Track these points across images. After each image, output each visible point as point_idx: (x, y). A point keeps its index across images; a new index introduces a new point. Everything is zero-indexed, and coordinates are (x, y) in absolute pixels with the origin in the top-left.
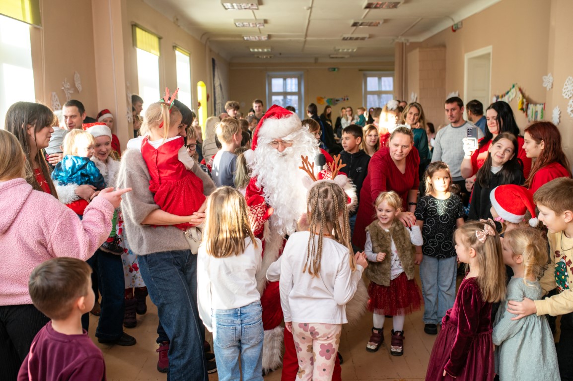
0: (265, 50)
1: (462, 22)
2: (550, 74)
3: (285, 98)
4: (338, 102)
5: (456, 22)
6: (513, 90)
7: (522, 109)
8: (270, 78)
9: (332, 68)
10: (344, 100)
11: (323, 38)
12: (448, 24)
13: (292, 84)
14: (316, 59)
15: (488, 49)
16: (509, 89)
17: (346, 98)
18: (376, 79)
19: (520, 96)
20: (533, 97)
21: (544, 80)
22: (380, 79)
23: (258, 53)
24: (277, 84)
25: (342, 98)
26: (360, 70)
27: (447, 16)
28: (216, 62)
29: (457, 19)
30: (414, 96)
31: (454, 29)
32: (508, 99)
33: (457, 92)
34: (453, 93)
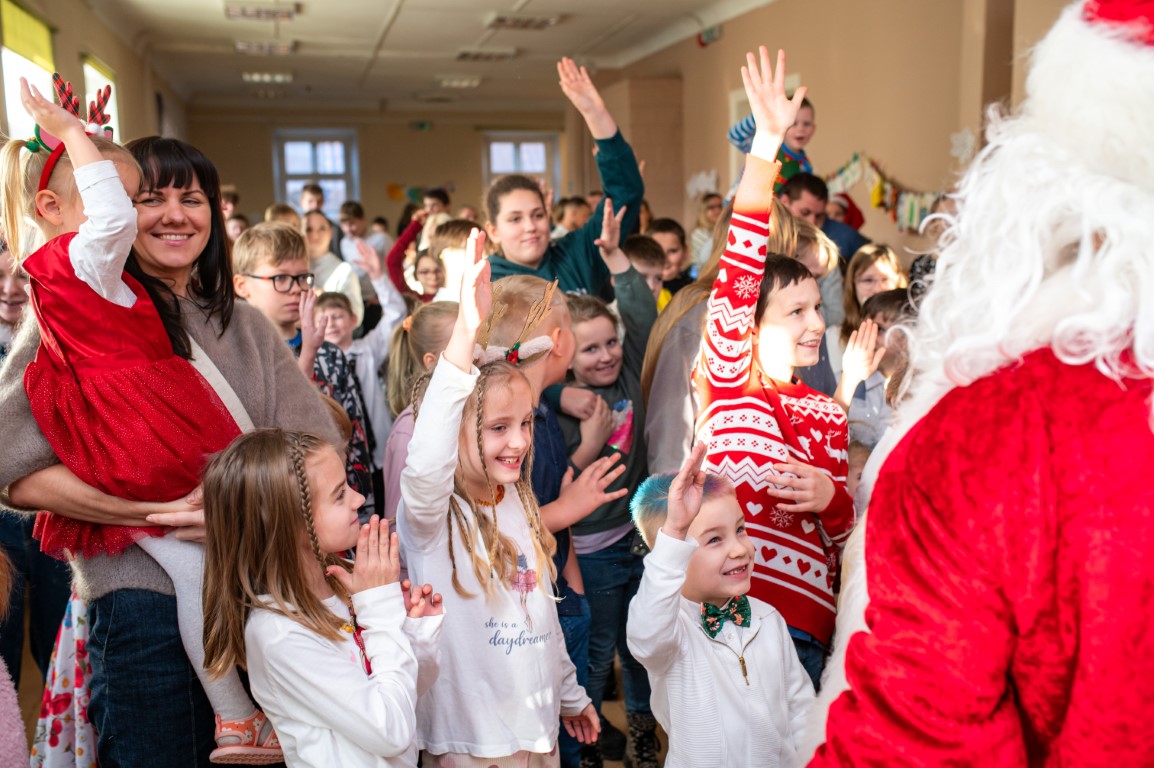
0: (279, 78)
1: (721, 28)
2: (966, 130)
5: (708, 25)
6: (855, 166)
7: (882, 204)
8: (282, 142)
9: (418, 124)
11: (415, 55)
12: (690, 30)
13: (332, 157)
14: (384, 103)
16: (842, 163)
18: (509, 147)
19: (876, 178)
20: (912, 180)
21: (953, 142)
22: (517, 146)
23: (261, 85)
24: (298, 156)
26: (479, 128)
27: (688, 14)
28: (167, 103)
29: (711, 19)
31: (702, 41)
32: (844, 183)
33: (713, 174)
34: (702, 174)
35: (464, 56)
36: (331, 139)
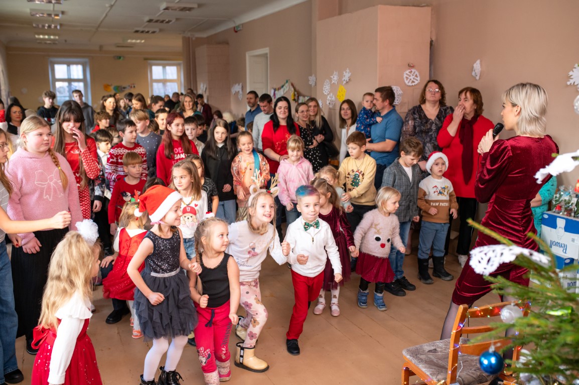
0: (52, 37)
1: (243, 24)
2: (313, 75)
3: (70, 85)
4: (125, 89)
5: (237, 25)
6: (286, 85)
7: (294, 100)
8: (53, 64)
9: (118, 57)
10: (131, 87)
11: (115, 30)
12: (231, 25)
13: (77, 71)
14: (101, 47)
15: (266, 50)
16: (283, 84)
17: (133, 86)
18: (160, 68)
19: (293, 89)
20: (302, 91)
21: (310, 79)
22: (164, 67)
23: (44, 40)
24: (60, 70)
25: (129, 86)
26: (146, 59)
27: (229, 18)
29: (238, 22)
30: (203, 86)
31: (236, 30)
32: (284, 91)
33: (241, 84)
34: (237, 85)
35: (137, 31)
36: (77, 63)
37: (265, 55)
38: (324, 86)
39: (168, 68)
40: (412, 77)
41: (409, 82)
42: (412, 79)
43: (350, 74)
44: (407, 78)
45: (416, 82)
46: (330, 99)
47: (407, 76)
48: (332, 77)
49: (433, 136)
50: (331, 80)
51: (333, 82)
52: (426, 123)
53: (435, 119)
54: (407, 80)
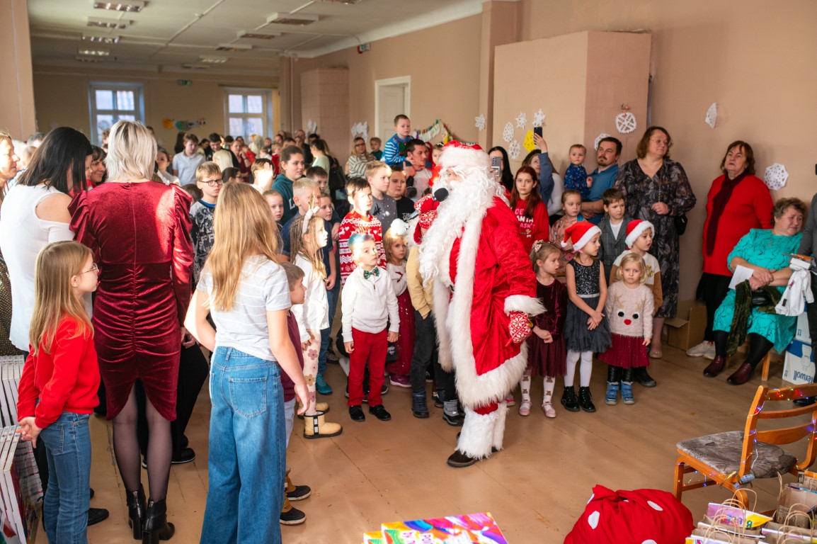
0: (101, 53)
1: (370, 43)
2: (481, 115)
3: (115, 117)
4: (192, 126)
5: (362, 43)
6: (437, 126)
8: (94, 89)
9: (183, 81)
10: (200, 123)
12: (353, 43)
13: (126, 100)
14: (160, 67)
16: (431, 125)
17: (202, 122)
18: (240, 98)
19: (446, 133)
21: (476, 120)
22: (245, 97)
24: (103, 98)
25: (197, 122)
26: (221, 85)
27: (353, 35)
29: (364, 40)
30: (312, 125)
31: (360, 50)
32: (432, 135)
33: (366, 123)
34: (360, 124)
35: (221, 49)
36: (127, 90)
37: (403, 86)
38: (505, 131)
39: (250, 98)
40: (626, 123)
41: (622, 129)
42: (627, 125)
43: (544, 116)
44: (620, 124)
45: (632, 129)
46: (513, 148)
47: (620, 121)
48: (517, 119)
49: (650, 197)
50: (515, 123)
51: (519, 125)
52: (642, 180)
53: (654, 177)
54: (620, 126)
